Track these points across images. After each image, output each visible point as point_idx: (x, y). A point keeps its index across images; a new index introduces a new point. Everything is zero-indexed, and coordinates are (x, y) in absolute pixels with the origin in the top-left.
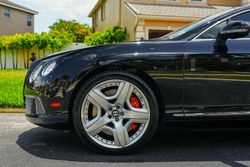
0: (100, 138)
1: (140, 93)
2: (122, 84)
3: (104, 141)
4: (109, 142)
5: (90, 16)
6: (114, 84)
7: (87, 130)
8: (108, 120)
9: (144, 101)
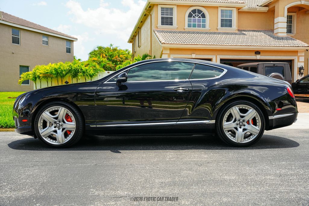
0: (49, 139)
1: (70, 114)
2: (60, 109)
3: (52, 140)
4: (54, 141)
5: (130, 41)
6: (56, 109)
7: (42, 135)
8: (54, 129)
9: (73, 118)
